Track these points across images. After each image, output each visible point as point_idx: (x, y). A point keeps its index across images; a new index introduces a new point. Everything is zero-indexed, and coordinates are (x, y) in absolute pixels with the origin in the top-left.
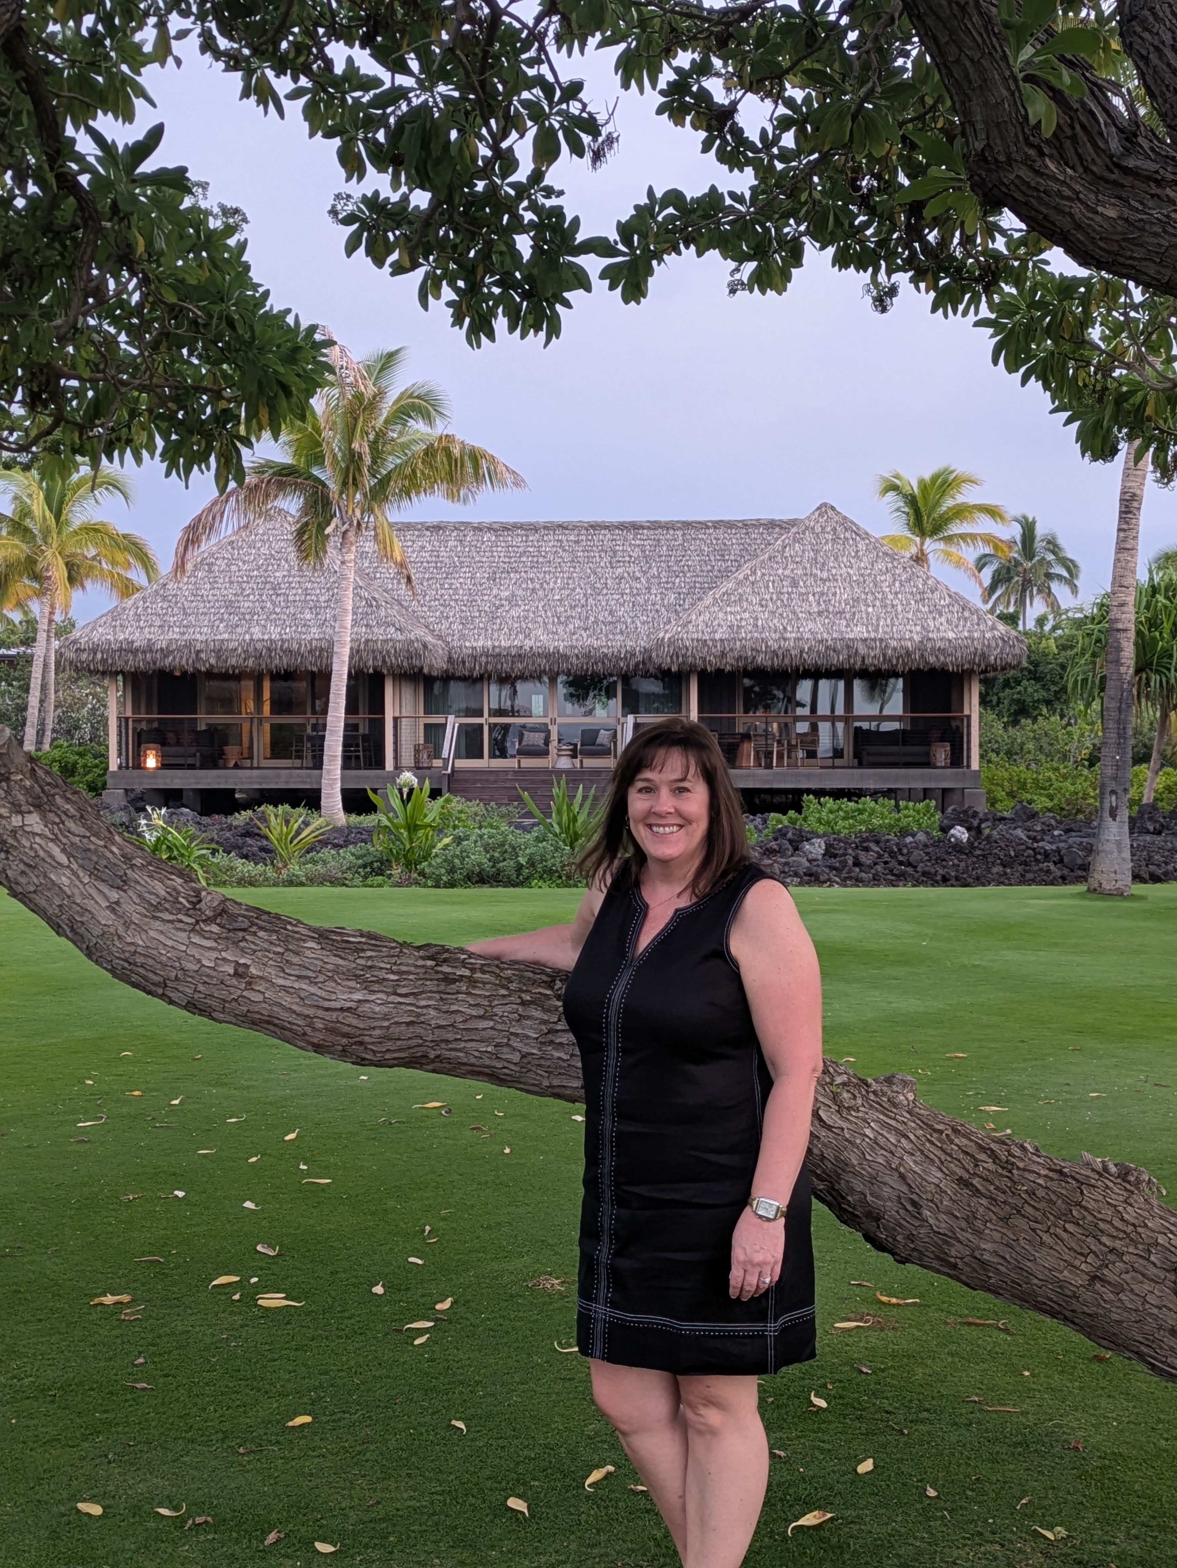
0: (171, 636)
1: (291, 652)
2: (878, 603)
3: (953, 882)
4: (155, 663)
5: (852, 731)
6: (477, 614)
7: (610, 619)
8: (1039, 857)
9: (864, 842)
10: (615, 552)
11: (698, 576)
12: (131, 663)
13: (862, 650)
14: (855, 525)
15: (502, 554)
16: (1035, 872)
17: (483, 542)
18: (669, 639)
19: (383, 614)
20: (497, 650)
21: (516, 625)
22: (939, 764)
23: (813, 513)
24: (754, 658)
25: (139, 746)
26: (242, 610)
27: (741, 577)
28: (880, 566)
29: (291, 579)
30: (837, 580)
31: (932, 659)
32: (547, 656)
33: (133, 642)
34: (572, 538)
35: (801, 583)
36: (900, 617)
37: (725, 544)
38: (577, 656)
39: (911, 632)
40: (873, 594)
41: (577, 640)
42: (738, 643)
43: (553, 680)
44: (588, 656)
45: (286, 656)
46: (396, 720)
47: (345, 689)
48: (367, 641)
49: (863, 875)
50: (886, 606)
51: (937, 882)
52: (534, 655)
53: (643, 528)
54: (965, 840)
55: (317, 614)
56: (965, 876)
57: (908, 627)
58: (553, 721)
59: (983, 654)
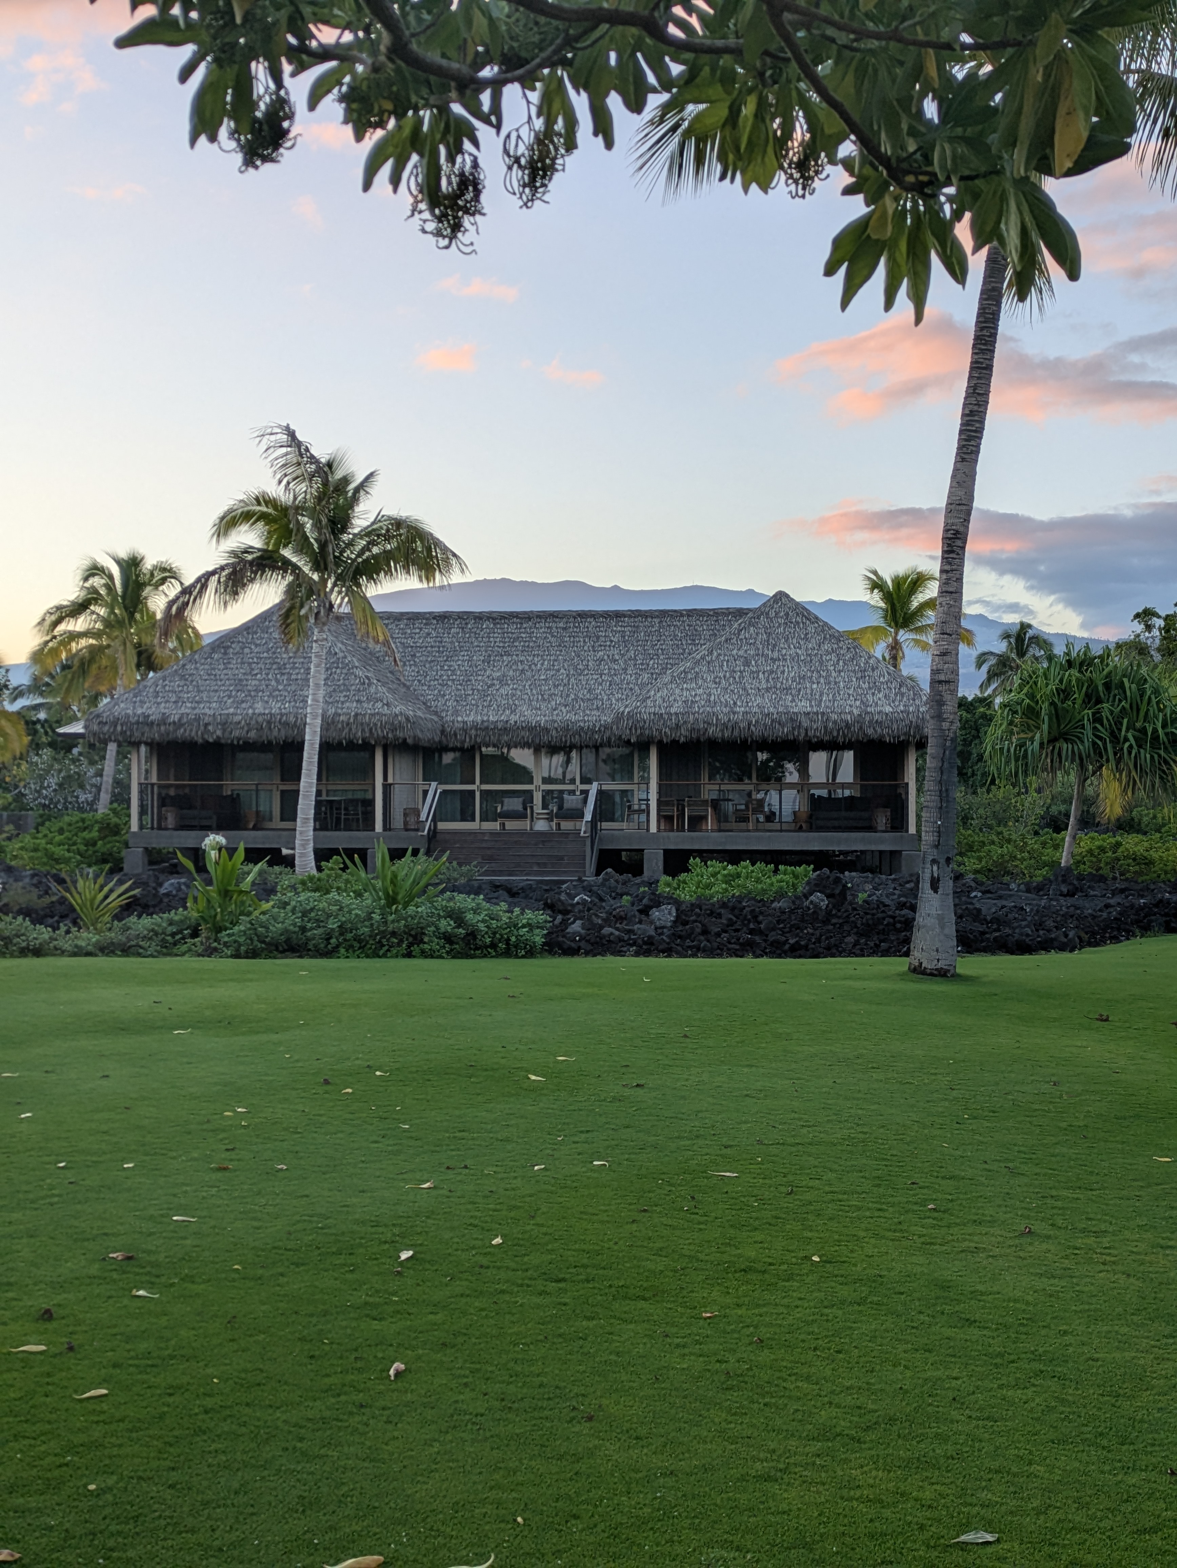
0: (183, 710)
1: (288, 724)
2: (822, 680)
3: (801, 952)
5: (807, 797)
6: (471, 692)
7: (588, 696)
12: (150, 734)
14: (807, 610)
15: (498, 640)
17: (482, 630)
18: (628, 713)
19: (373, 691)
20: (486, 724)
21: (504, 702)
22: (880, 828)
23: (769, 600)
24: (706, 730)
25: (161, 809)
27: (698, 657)
30: (786, 660)
35: (753, 663)
36: (842, 693)
38: (557, 730)
39: (851, 706)
40: (818, 672)
41: (557, 715)
46: (385, 787)
47: (317, 756)
48: (356, 715)
49: (706, 944)
51: (784, 952)
52: (517, 727)
53: (625, 616)
56: (816, 946)
58: (538, 788)
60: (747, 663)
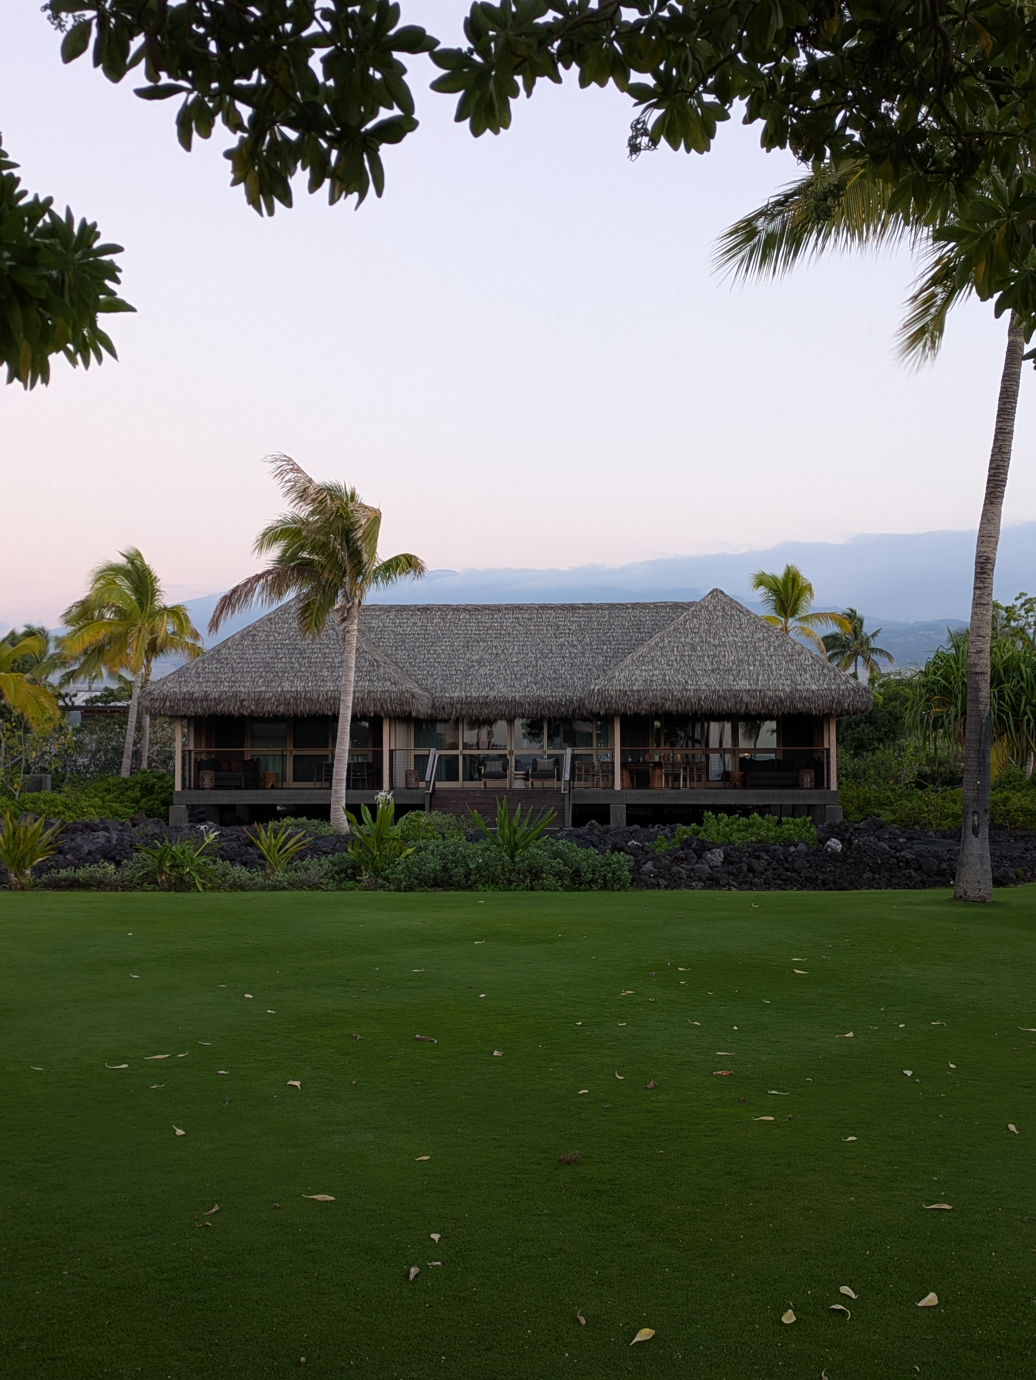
0: (222, 688)
1: (312, 700)
2: (757, 663)
3: (831, 885)
4: (210, 709)
5: (738, 760)
6: (455, 673)
7: (554, 676)
8: (901, 864)
9: (756, 851)
10: (558, 626)
11: (620, 644)
12: (192, 710)
13: (746, 699)
14: (739, 604)
15: (474, 628)
16: (899, 878)
17: (460, 620)
18: (598, 690)
19: (382, 671)
20: (469, 699)
21: (483, 681)
22: (805, 786)
23: (707, 596)
24: (663, 704)
25: (199, 772)
26: (277, 669)
27: (653, 643)
28: (759, 635)
29: (314, 646)
30: (726, 646)
31: (800, 706)
32: (507, 703)
33: (193, 693)
34: (526, 616)
35: (699, 648)
36: (775, 674)
37: (640, 621)
38: (529, 703)
39: (783, 685)
40: (753, 656)
41: (529, 691)
42: (651, 693)
43: (511, 722)
44: (537, 703)
45: (309, 703)
46: (391, 752)
47: (349, 728)
48: (369, 692)
49: (756, 880)
50: (763, 666)
51: (818, 886)
52: (496, 702)
53: (579, 608)
54: (839, 850)
55: (332, 672)
56: (841, 881)
57: (781, 681)
58: (511, 753)
59: (839, 702)
60: (693, 649)
